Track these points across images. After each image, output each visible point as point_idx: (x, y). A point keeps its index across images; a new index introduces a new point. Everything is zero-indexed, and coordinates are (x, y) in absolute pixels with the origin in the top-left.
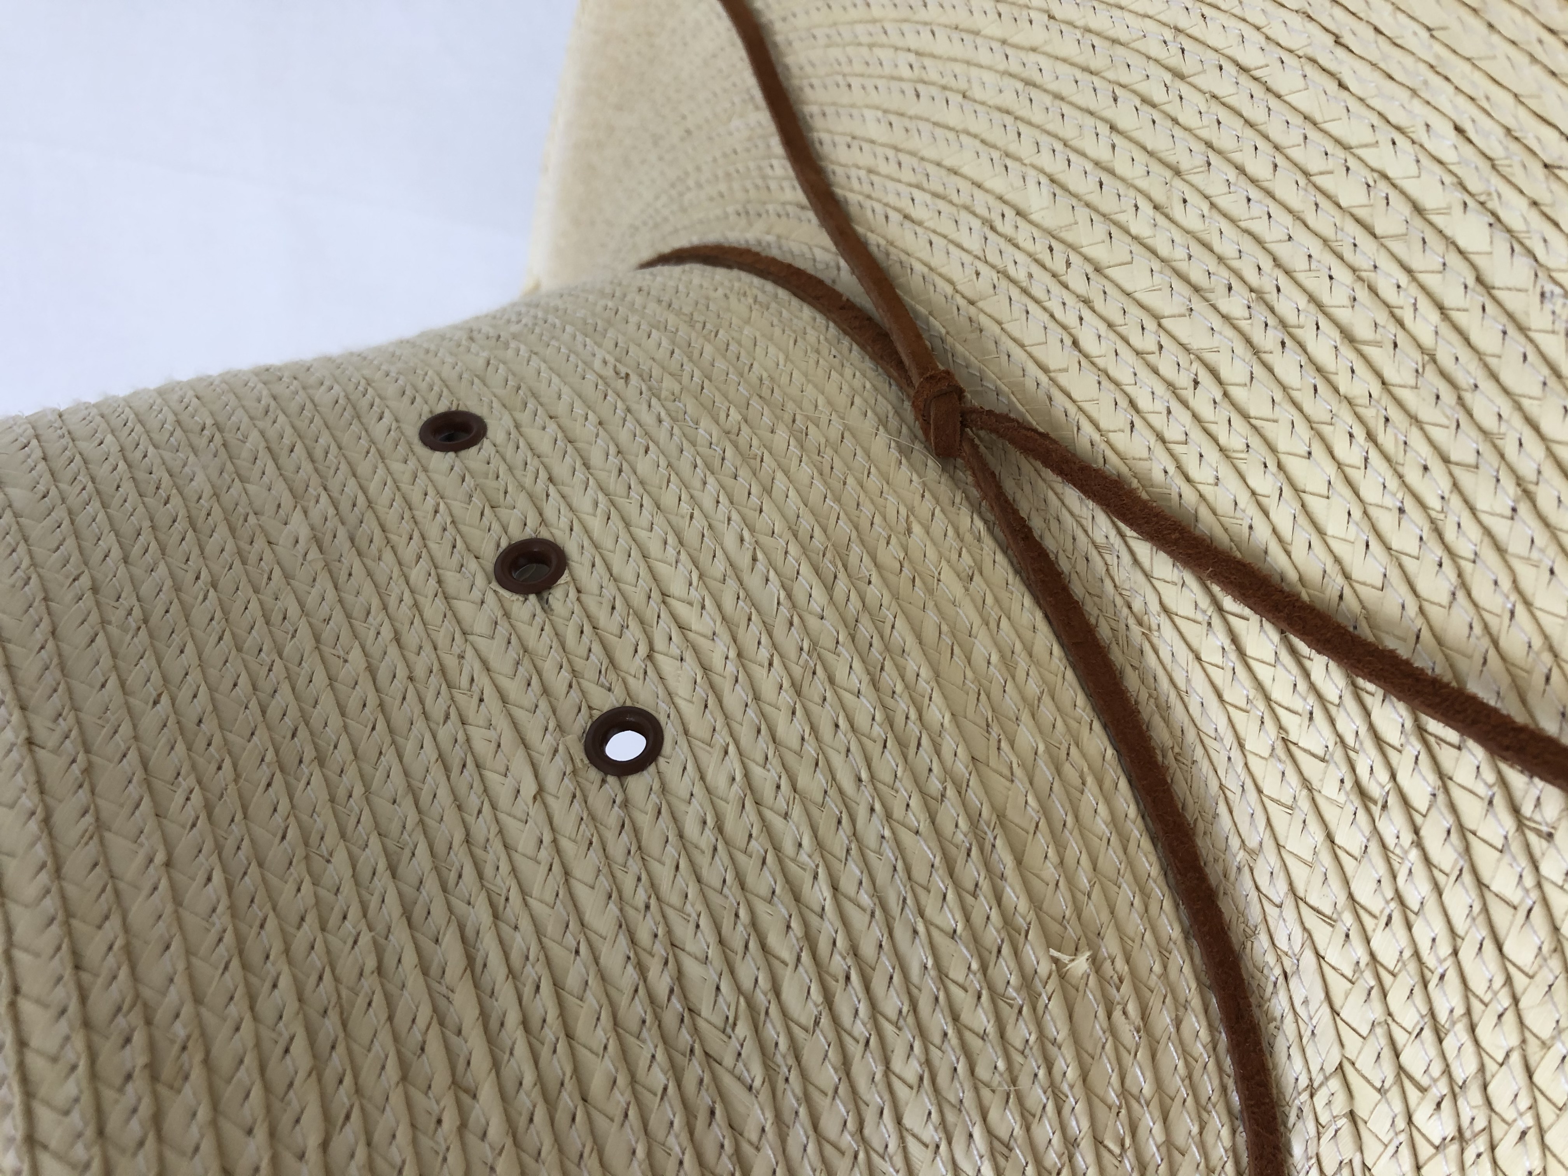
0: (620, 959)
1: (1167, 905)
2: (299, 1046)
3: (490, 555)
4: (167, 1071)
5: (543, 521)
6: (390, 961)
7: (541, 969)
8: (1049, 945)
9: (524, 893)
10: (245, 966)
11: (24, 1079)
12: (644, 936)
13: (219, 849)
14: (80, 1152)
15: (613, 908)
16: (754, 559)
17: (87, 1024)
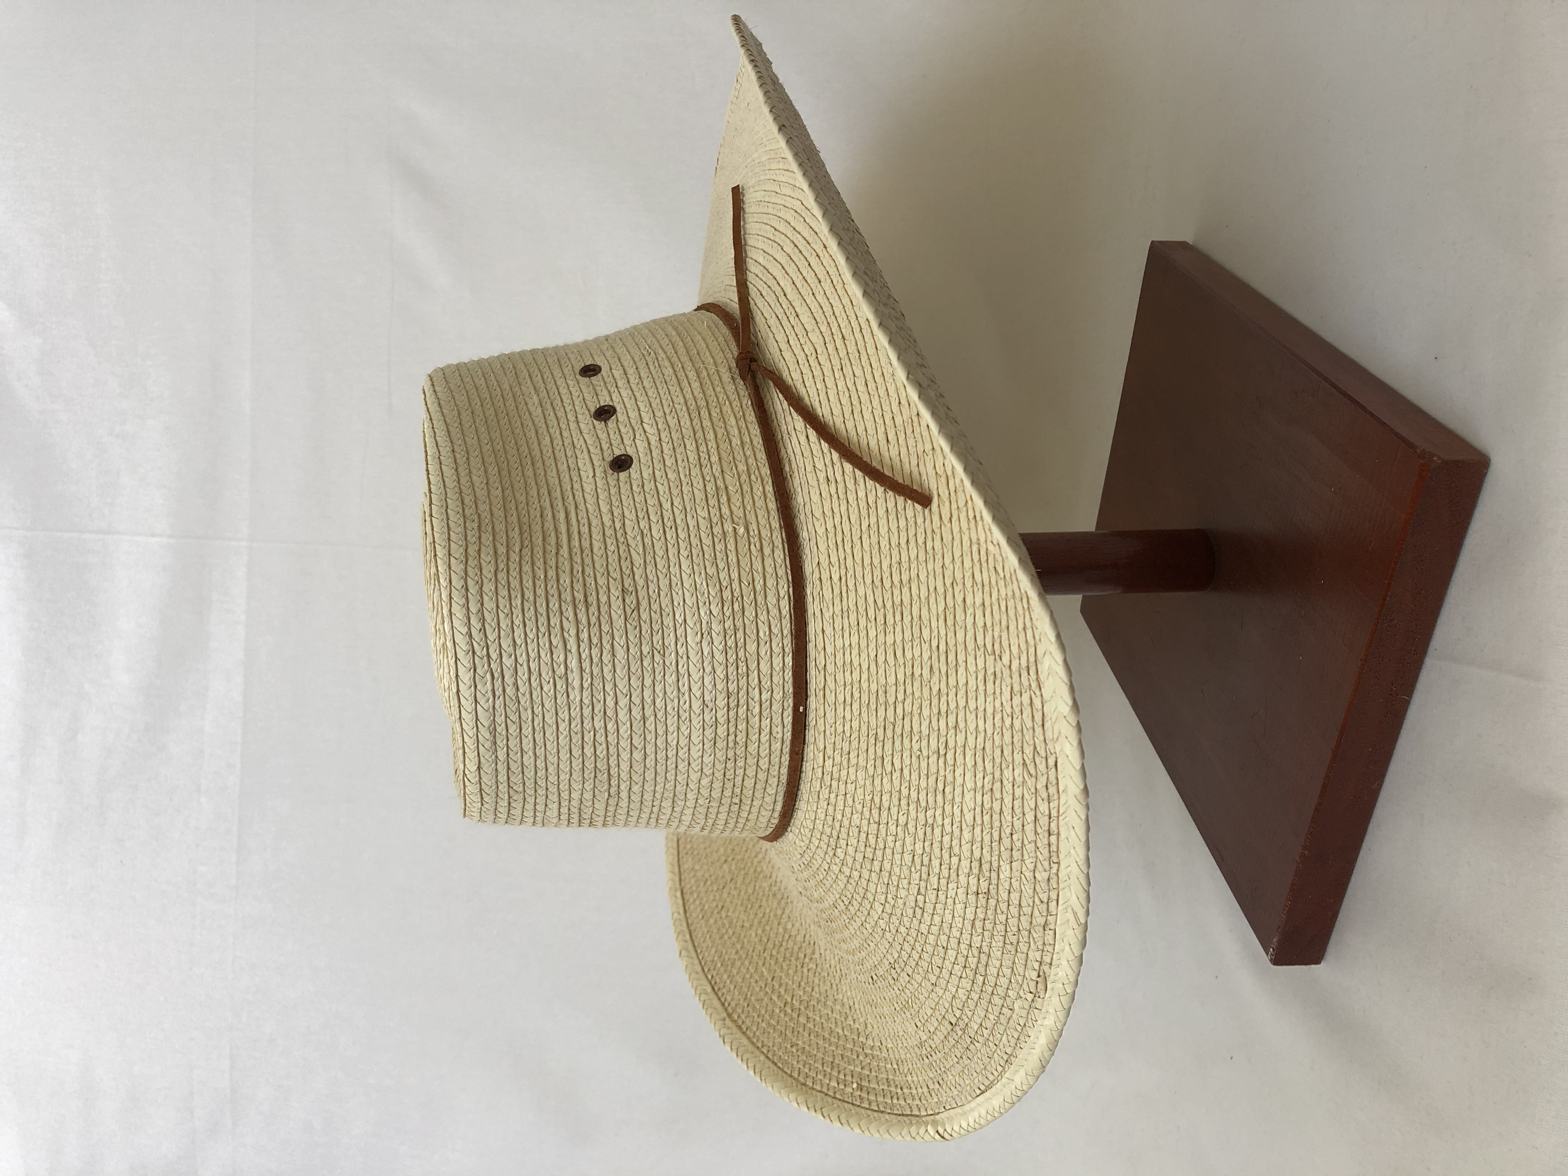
0: (608, 519)
1: (776, 518)
2: (517, 529)
3: (593, 410)
4: (483, 529)
5: (612, 400)
6: (545, 515)
7: (586, 520)
8: (733, 522)
9: (585, 502)
10: (505, 510)
11: (448, 527)
12: (616, 514)
13: (501, 482)
14: (460, 543)
15: (608, 506)
16: (672, 411)
17: (464, 516)
